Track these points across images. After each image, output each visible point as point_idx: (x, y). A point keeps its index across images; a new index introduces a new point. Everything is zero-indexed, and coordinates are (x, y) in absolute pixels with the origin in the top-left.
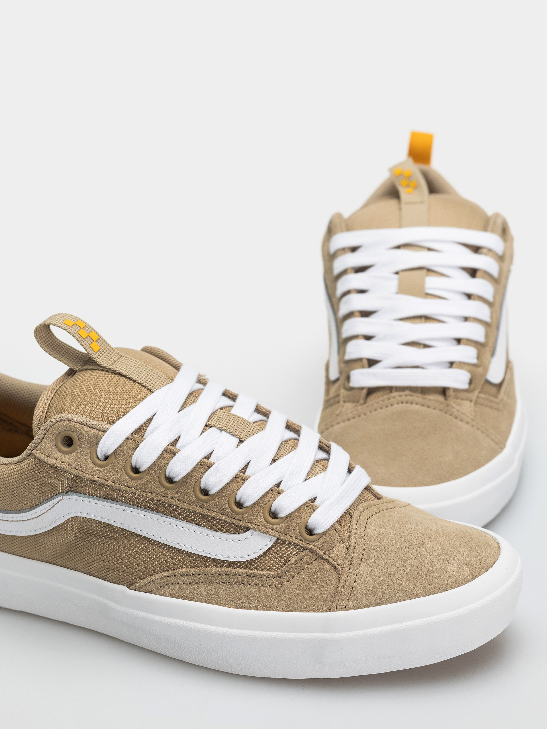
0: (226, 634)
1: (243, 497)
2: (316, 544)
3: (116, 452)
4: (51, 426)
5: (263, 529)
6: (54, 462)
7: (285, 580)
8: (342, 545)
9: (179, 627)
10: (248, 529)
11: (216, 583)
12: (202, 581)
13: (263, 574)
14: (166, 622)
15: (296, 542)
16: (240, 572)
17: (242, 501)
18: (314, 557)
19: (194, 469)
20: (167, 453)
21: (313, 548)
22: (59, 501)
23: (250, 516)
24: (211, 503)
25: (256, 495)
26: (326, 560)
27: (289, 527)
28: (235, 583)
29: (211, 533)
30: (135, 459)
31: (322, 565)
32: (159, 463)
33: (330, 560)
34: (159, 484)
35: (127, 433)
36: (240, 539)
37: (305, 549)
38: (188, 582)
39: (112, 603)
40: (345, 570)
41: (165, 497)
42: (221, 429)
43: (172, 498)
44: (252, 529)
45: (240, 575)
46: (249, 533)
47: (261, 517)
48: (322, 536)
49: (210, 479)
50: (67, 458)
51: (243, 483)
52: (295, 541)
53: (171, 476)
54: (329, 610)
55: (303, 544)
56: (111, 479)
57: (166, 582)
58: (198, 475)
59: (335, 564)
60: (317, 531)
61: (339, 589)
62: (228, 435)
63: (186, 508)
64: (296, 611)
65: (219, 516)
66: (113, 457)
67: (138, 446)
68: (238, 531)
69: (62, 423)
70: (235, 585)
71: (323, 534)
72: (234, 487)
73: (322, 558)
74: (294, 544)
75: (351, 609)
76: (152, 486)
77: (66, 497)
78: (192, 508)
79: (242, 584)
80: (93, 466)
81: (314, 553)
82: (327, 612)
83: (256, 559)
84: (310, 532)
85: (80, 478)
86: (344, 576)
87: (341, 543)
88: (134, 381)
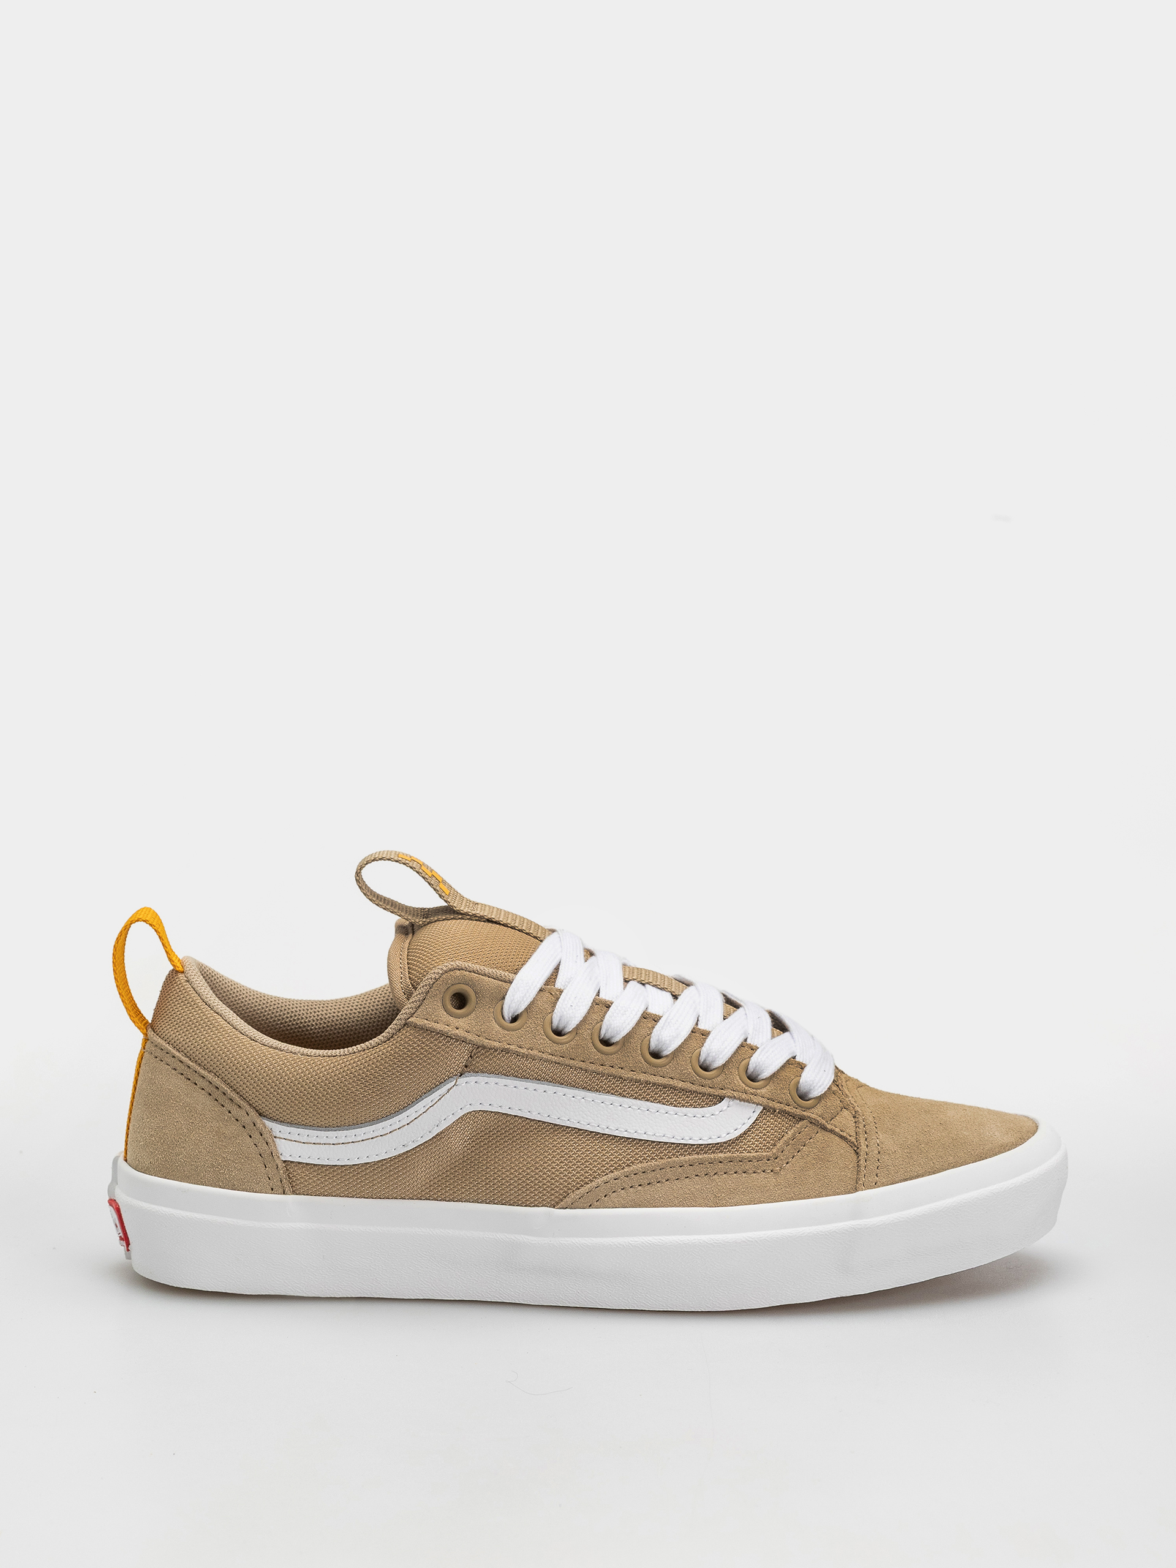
0: (716, 1243)
1: (711, 1054)
2: (815, 1110)
3: (528, 1009)
4: (437, 980)
5: (744, 1096)
6: (446, 1029)
7: (784, 1162)
8: (845, 1113)
9: (642, 1246)
10: (722, 1099)
11: (687, 1177)
12: (666, 1178)
13: (753, 1156)
14: (620, 1245)
15: (790, 1110)
16: (721, 1157)
17: (710, 1059)
18: (816, 1129)
19: (638, 1023)
20: (597, 1006)
21: (813, 1116)
22: (448, 1091)
23: (724, 1080)
24: (668, 1067)
25: (726, 1050)
26: (831, 1131)
27: (777, 1090)
28: (715, 1174)
29: (671, 1109)
30: (559, 1014)
31: (828, 1138)
32: (590, 1019)
33: (837, 1130)
34: (593, 1047)
35: (539, 983)
36: (714, 1113)
37: (802, 1118)
38: (646, 1181)
39: (526, 1237)
40: (862, 1140)
41: (602, 1065)
42: (643, 982)
43: (612, 1067)
44: (728, 1097)
45: (720, 1162)
46: (725, 1102)
47: (738, 1081)
48: (820, 1100)
49: (662, 1033)
50: (461, 1022)
51: (705, 1040)
52: (787, 1108)
53: (608, 1036)
54: (856, 1190)
55: (798, 1112)
56: (528, 1046)
57: (615, 1187)
58: (643, 1031)
59: (844, 1134)
60: (814, 1093)
61: (861, 1162)
62: (655, 989)
63: (634, 1077)
64: (808, 1197)
65: (680, 1084)
66: (524, 1016)
67: (558, 999)
68: (707, 1104)
69: (452, 973)
70: (716, 1176)
71: (820, 1098)
72: (693, 1043)
73: (824, 1128)
74: (788, 1113)
75: (883, 1185)
76: (584, 1051)
77: (462, 1081)
78: (643, 1077)
79: (725, 1173)
80: (500, 1029)
81: (814, 1122)
82: (852, 1193)
83: (737, 1139)
84: (803, 1097)
85: (484, 1047)
86: (863, 1147)
87: (844, 1110)
88: (512, 928)
